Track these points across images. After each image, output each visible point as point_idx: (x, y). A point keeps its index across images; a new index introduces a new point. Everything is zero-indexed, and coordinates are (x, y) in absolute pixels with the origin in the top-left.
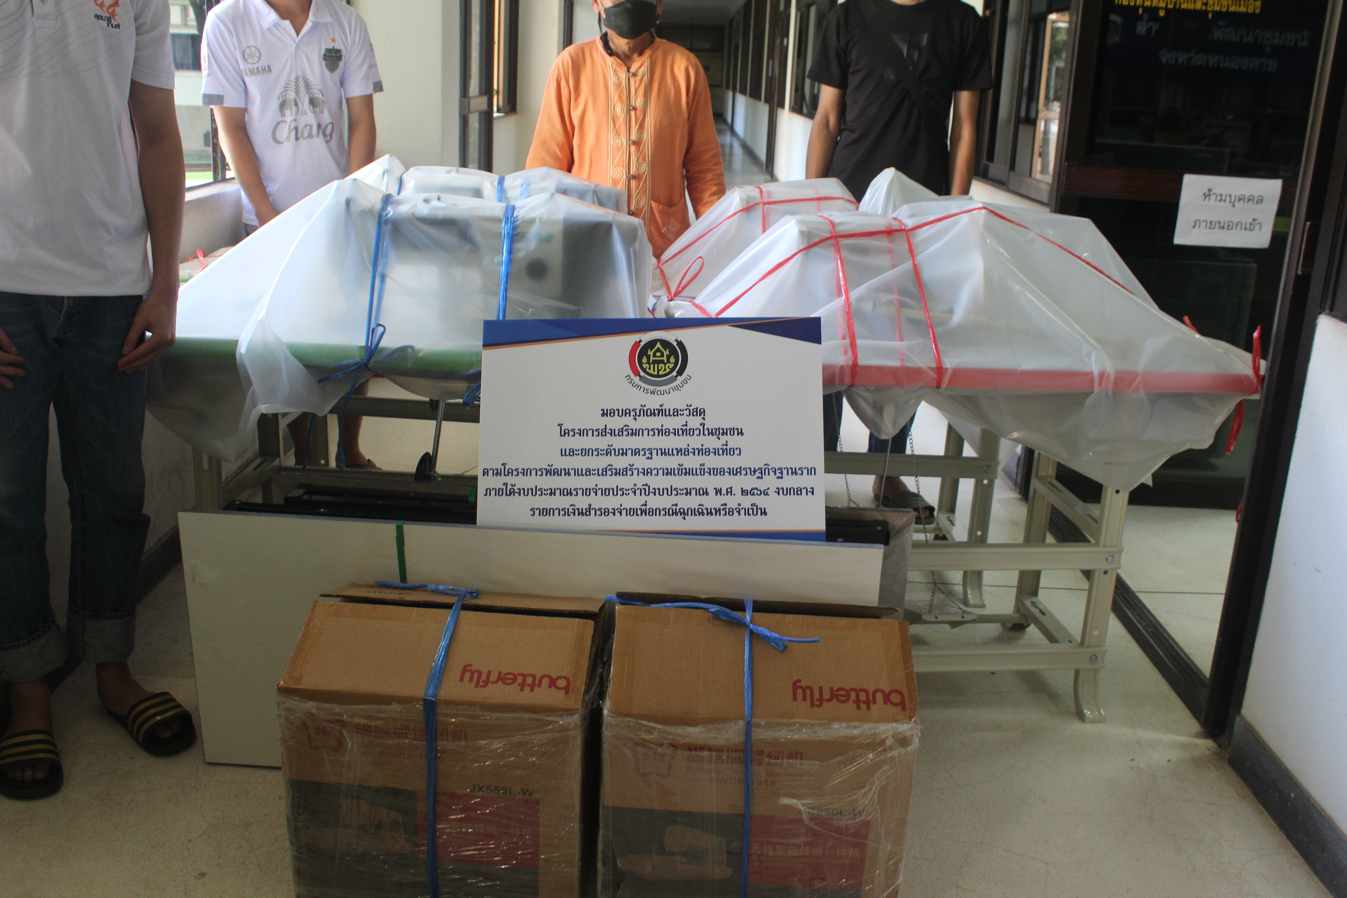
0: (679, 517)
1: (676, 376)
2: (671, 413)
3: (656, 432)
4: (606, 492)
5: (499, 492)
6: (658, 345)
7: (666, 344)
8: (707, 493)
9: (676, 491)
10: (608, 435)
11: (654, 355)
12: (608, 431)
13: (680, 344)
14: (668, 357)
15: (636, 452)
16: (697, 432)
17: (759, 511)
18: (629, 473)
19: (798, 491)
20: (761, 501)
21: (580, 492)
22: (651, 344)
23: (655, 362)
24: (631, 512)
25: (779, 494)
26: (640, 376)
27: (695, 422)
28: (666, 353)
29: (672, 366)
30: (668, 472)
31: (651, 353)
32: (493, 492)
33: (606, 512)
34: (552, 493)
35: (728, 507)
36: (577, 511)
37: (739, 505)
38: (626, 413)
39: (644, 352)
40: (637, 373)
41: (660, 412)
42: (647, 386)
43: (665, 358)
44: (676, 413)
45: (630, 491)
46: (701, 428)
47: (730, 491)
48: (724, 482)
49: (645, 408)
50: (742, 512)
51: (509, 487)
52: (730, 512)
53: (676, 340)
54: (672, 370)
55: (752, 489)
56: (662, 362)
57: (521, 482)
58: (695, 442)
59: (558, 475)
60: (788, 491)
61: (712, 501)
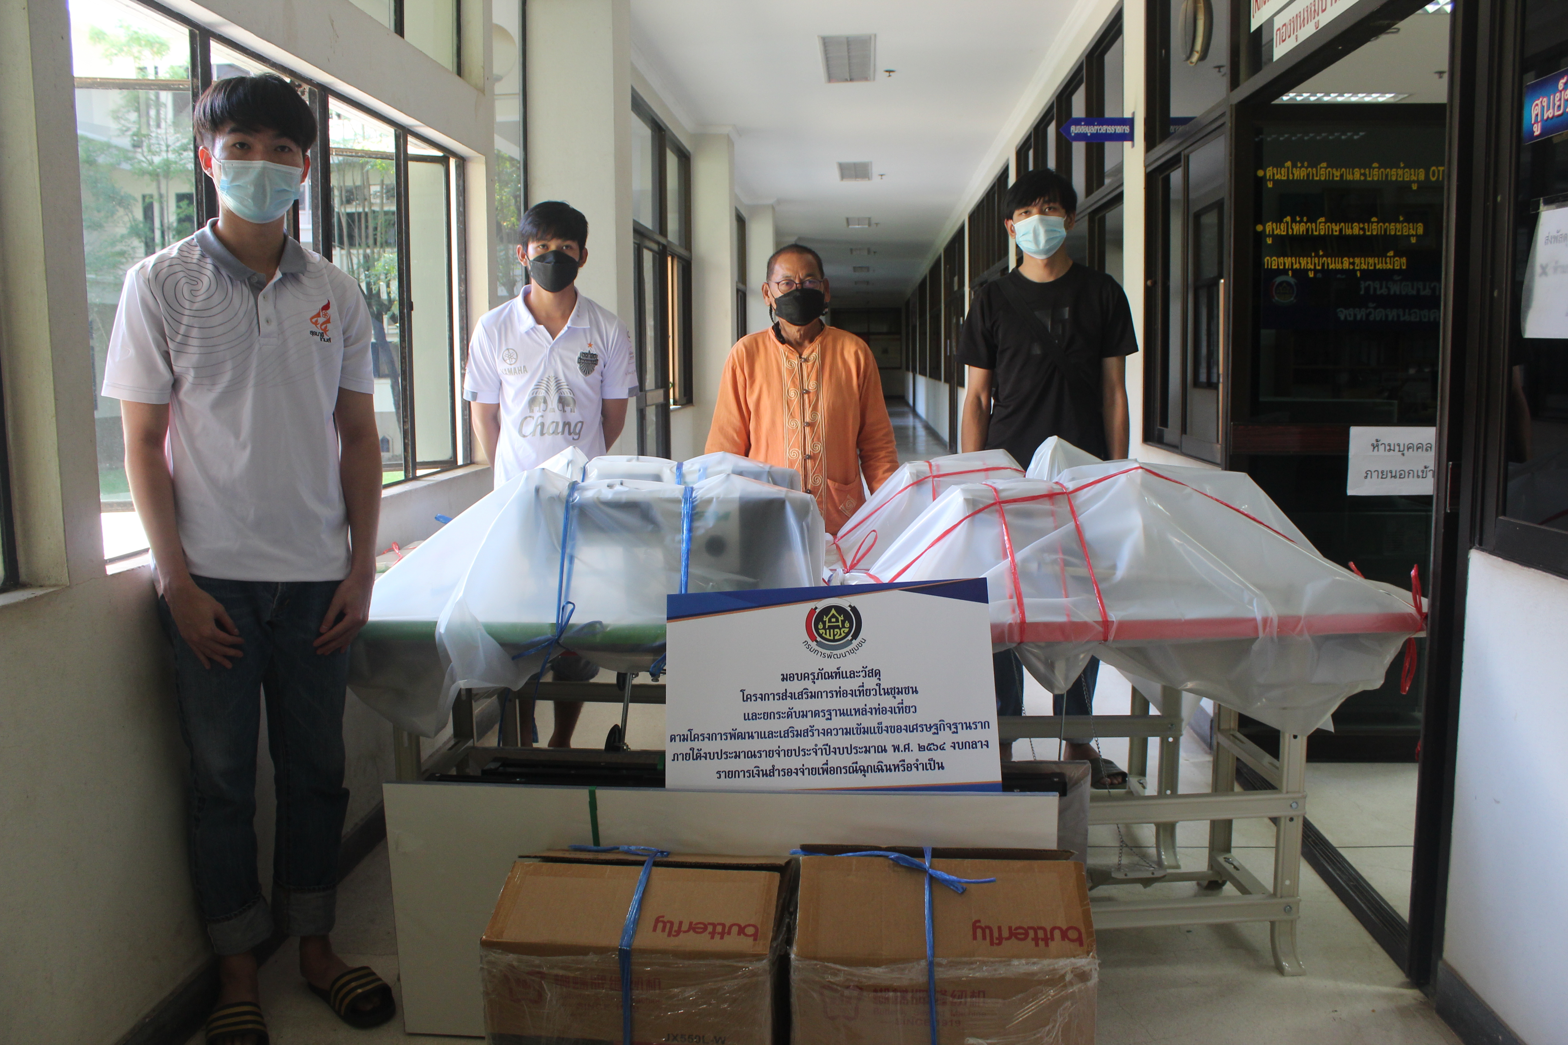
0: (860, 775)
1: (851, 640)
2: (848, 675)
3: (835, 694)
4: (788, 753)
5: (686, 757)
6: (833, 611)
7: (840, 610)
8: (886, 751)
9: (856, 750)
10: (789, 699)
11: (830, 621)
12: (788, 695)
13: (854, 609)
14: (843, 622)
15: (816, 714)
16: (873, 692)
17: (936, 766)
18: (810, 734)
19: (974, 745)
20: (938, 756)
21: (764, 754)
22: (827, 610)
23: (830, 627)
24: (813, 771)
25: (955, 749)
26: (817, 641)
27: (870, 683)
28: (841, 618)
29: (846, 630)
30: (848, 732)
31: (826, 619)
32: (680, 757)
33: (789, 772)
34: (737, 756)
35: (906, 763)
36: (761, 773)
37: (917, 760)
38: (805, 676)
39: (819, 618)
40: (813, 639)
41: (838, 674)
42: (824, 651)
43: (840, 623)
44: (853, 674)
45: (811, 752)
46: (877, 688)
47: (907, 748)
48: (901, 739)
49: (823, 672)
50: (920, 767)
51: (696, 752)
52: (909, 768)
53: (850, 606)
54: (847, 634)
55: (929, 745)
56: (838, 627)
57: (707, 746)
58: (872, 701)
59: (742, 738)
60: (964, 745)
61: (891, 758)
